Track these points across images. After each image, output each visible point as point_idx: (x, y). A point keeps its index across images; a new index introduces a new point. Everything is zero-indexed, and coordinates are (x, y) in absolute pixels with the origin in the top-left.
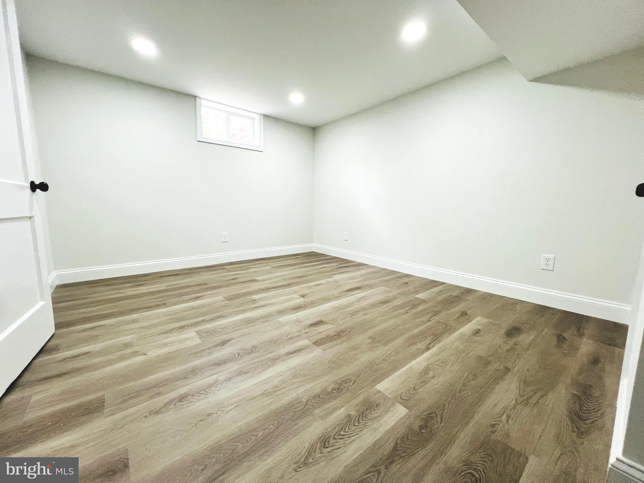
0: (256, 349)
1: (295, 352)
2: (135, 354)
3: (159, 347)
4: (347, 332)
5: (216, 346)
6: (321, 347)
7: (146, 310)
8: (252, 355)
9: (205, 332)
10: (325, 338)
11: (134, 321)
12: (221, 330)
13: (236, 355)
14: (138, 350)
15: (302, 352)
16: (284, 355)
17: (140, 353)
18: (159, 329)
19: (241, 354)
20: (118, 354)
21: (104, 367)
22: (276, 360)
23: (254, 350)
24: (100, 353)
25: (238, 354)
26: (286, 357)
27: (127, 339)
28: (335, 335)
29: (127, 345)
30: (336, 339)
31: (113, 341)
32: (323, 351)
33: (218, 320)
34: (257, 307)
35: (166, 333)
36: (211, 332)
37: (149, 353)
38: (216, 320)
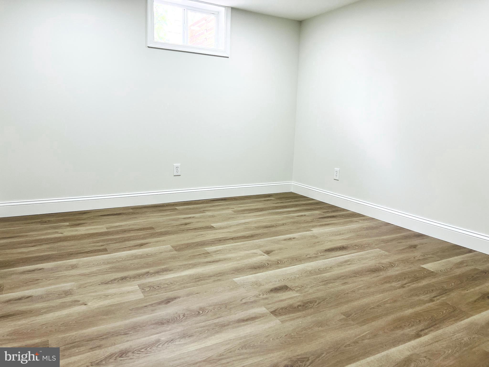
0: (204, 312)
1: (247, 320)
2: (76, 303)
3: (100, 297)
4: (316, 304)
5: (160, 303)
6: (280, 318)
7: (86, 255)
8: (199, 318)
9: (149, 287)
10: (286, 308)
11: (74, 267)
12: (166, 286)
13: (180, 316)
14: (79, 299)
15: (257, 320)
16: (234, 322)
17: (79, 303)
18: (100, 278)
19: (186, 316)
20: (60, 301)
21: (45, 313)
22: (225, 326)
23: (201, 312)
24: (41, 298)
25: (183, 315)
26: (237, 325)
27: (67, 286)
28: (300, 306)
29: (67, 293)
30: (299, 311)
31: (53, 287)
32: (281, 323)
33: (163, 273)
34: (210, 262)
35: (106, 283)
36: (155, 287)
37: (89, 304)
38: (161, 274)
